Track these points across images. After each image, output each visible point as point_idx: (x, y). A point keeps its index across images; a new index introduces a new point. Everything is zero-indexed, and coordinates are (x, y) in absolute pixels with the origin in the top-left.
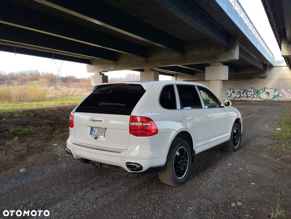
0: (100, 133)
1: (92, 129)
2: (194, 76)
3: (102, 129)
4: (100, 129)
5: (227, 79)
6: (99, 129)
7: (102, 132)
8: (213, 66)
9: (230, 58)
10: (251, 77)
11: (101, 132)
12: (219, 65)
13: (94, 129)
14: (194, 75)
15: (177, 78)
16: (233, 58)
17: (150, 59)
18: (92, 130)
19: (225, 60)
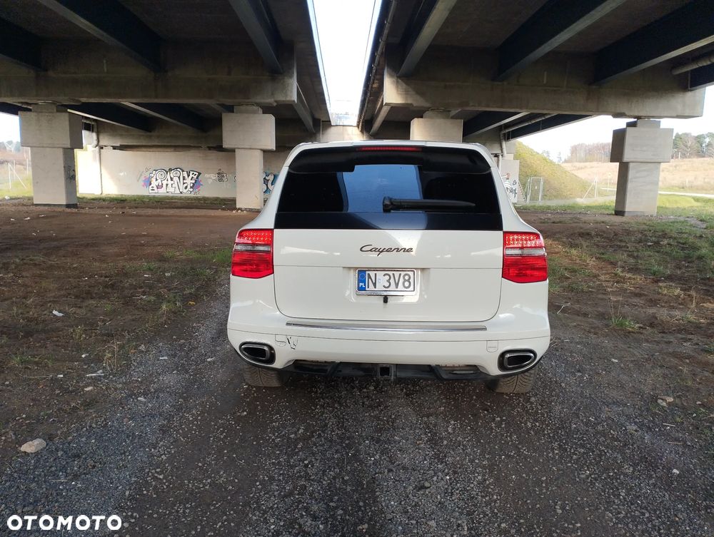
0: (397, 285)
1: (362, 274)
2: (148, 134)
3: (403, 273)
4: (397, 274)
5: (274, 148)
6: (391, 273)
7: (405, 280)
8: (241, 112)
9: (281, 97)
10: (287, 145)
11: (401, 280)
12: (255, 112)
13: (373, 274)
14: (150, 132)
15: (101, 137)
16: (288, 99)
17: (51, 73)
18: (364, 277)
19: (270, 100)
